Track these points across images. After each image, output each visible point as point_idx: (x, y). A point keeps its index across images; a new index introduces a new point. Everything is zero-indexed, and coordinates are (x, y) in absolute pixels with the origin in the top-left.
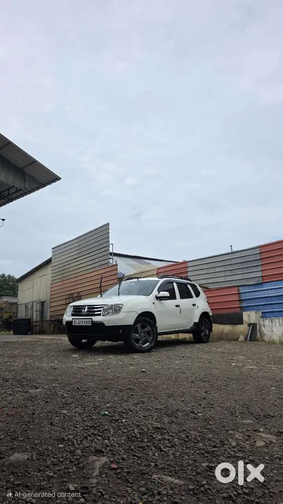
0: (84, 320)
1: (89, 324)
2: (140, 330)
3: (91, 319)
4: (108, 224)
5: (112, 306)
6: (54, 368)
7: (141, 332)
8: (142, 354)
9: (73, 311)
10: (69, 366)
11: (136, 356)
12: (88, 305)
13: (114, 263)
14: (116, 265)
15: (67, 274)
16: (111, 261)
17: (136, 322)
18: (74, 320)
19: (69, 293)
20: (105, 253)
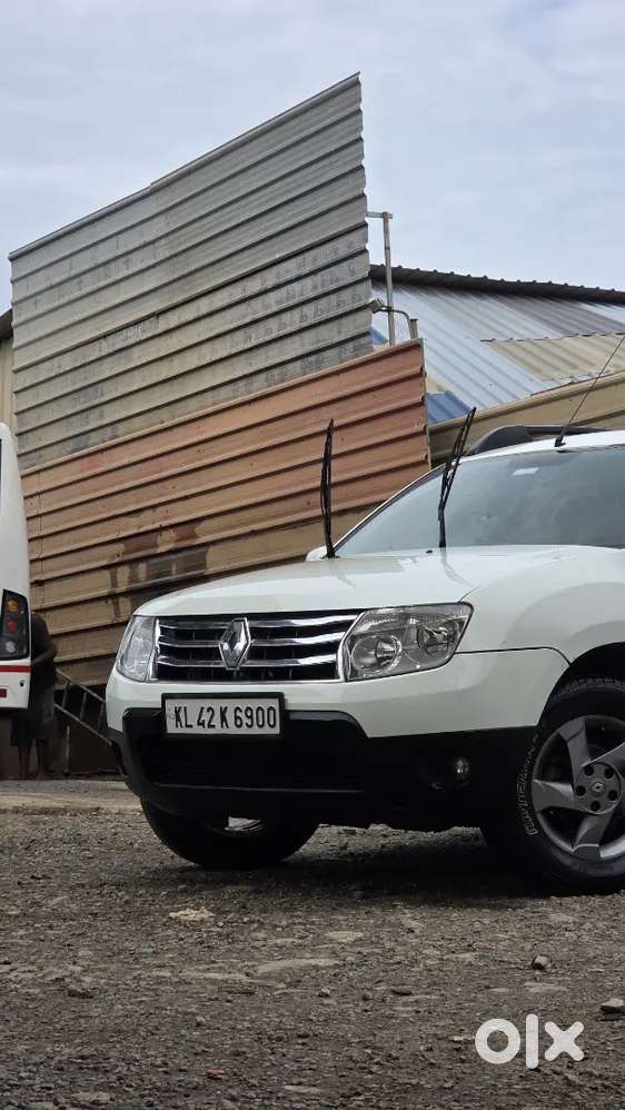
0: (231, 704)
1: (267, 730)
2: (579, 756)
3: (279, 696)
4: (352, 85)
5: (404, 614)
6: (73, 994)
7: (589, 770)
8: (596, 901)
9: (164, 650)
10: (160, 981)
11: (562, 913)
12: (251, 616)
13: (403, 337)
14: (415, 347)
15: (112, 413)
16: (379, 322)
17: (557, 710)
18: (171, 705)
19: (131, 527)
20: (343, 274)
